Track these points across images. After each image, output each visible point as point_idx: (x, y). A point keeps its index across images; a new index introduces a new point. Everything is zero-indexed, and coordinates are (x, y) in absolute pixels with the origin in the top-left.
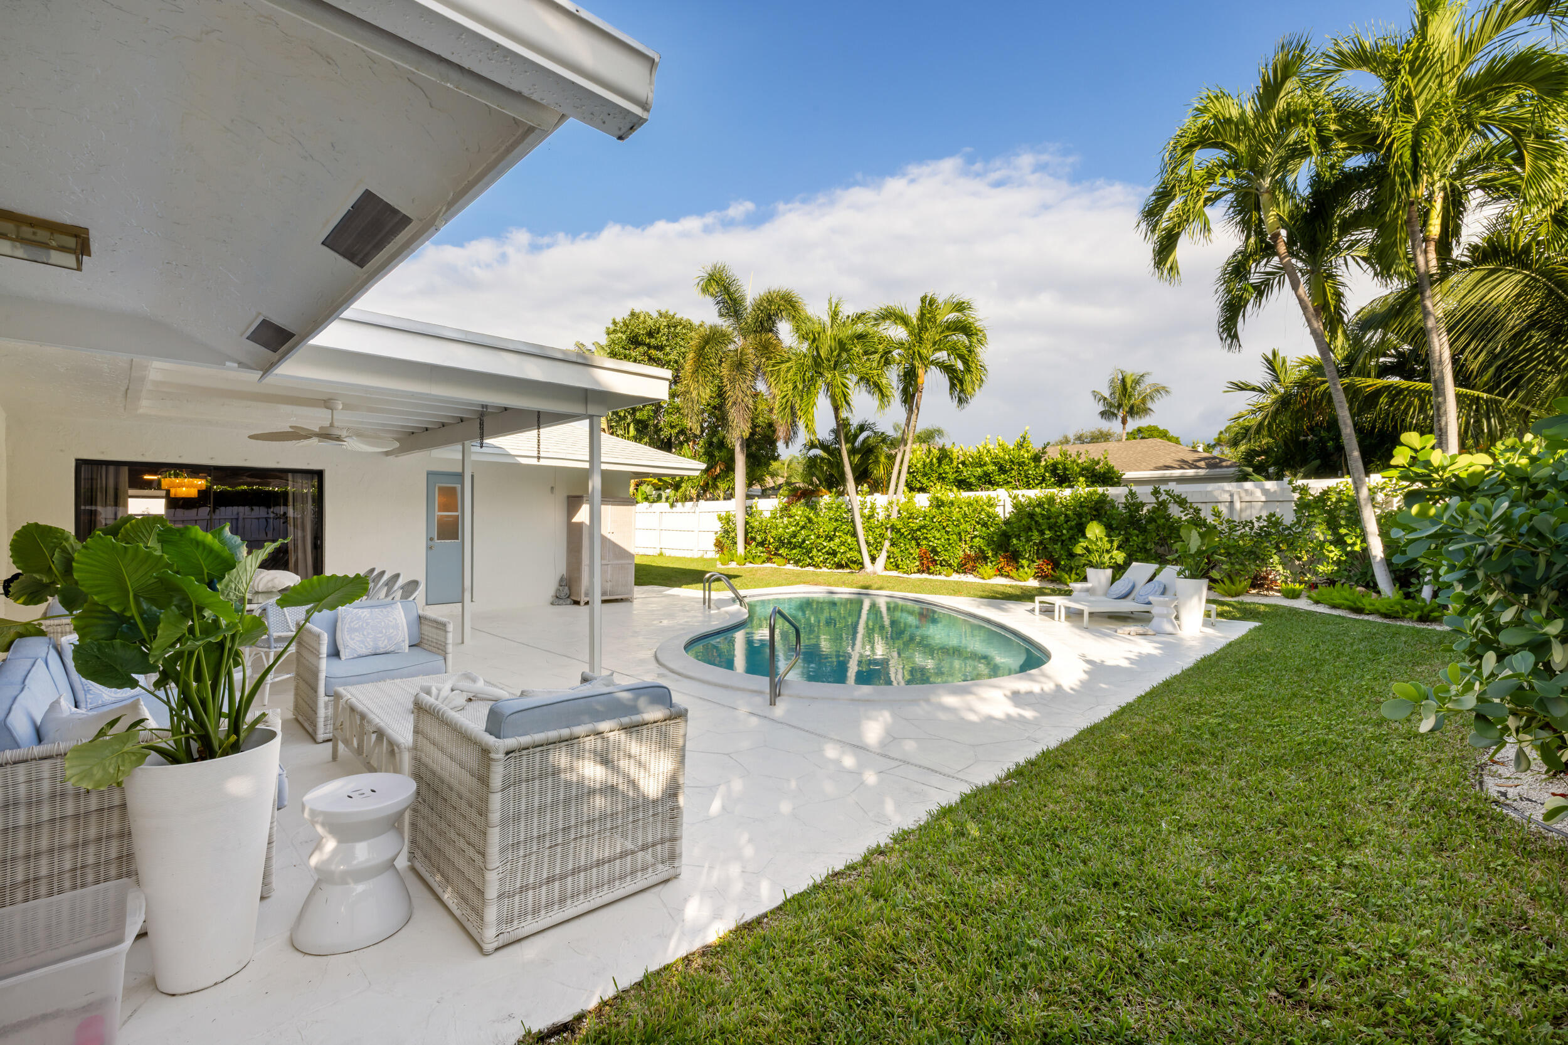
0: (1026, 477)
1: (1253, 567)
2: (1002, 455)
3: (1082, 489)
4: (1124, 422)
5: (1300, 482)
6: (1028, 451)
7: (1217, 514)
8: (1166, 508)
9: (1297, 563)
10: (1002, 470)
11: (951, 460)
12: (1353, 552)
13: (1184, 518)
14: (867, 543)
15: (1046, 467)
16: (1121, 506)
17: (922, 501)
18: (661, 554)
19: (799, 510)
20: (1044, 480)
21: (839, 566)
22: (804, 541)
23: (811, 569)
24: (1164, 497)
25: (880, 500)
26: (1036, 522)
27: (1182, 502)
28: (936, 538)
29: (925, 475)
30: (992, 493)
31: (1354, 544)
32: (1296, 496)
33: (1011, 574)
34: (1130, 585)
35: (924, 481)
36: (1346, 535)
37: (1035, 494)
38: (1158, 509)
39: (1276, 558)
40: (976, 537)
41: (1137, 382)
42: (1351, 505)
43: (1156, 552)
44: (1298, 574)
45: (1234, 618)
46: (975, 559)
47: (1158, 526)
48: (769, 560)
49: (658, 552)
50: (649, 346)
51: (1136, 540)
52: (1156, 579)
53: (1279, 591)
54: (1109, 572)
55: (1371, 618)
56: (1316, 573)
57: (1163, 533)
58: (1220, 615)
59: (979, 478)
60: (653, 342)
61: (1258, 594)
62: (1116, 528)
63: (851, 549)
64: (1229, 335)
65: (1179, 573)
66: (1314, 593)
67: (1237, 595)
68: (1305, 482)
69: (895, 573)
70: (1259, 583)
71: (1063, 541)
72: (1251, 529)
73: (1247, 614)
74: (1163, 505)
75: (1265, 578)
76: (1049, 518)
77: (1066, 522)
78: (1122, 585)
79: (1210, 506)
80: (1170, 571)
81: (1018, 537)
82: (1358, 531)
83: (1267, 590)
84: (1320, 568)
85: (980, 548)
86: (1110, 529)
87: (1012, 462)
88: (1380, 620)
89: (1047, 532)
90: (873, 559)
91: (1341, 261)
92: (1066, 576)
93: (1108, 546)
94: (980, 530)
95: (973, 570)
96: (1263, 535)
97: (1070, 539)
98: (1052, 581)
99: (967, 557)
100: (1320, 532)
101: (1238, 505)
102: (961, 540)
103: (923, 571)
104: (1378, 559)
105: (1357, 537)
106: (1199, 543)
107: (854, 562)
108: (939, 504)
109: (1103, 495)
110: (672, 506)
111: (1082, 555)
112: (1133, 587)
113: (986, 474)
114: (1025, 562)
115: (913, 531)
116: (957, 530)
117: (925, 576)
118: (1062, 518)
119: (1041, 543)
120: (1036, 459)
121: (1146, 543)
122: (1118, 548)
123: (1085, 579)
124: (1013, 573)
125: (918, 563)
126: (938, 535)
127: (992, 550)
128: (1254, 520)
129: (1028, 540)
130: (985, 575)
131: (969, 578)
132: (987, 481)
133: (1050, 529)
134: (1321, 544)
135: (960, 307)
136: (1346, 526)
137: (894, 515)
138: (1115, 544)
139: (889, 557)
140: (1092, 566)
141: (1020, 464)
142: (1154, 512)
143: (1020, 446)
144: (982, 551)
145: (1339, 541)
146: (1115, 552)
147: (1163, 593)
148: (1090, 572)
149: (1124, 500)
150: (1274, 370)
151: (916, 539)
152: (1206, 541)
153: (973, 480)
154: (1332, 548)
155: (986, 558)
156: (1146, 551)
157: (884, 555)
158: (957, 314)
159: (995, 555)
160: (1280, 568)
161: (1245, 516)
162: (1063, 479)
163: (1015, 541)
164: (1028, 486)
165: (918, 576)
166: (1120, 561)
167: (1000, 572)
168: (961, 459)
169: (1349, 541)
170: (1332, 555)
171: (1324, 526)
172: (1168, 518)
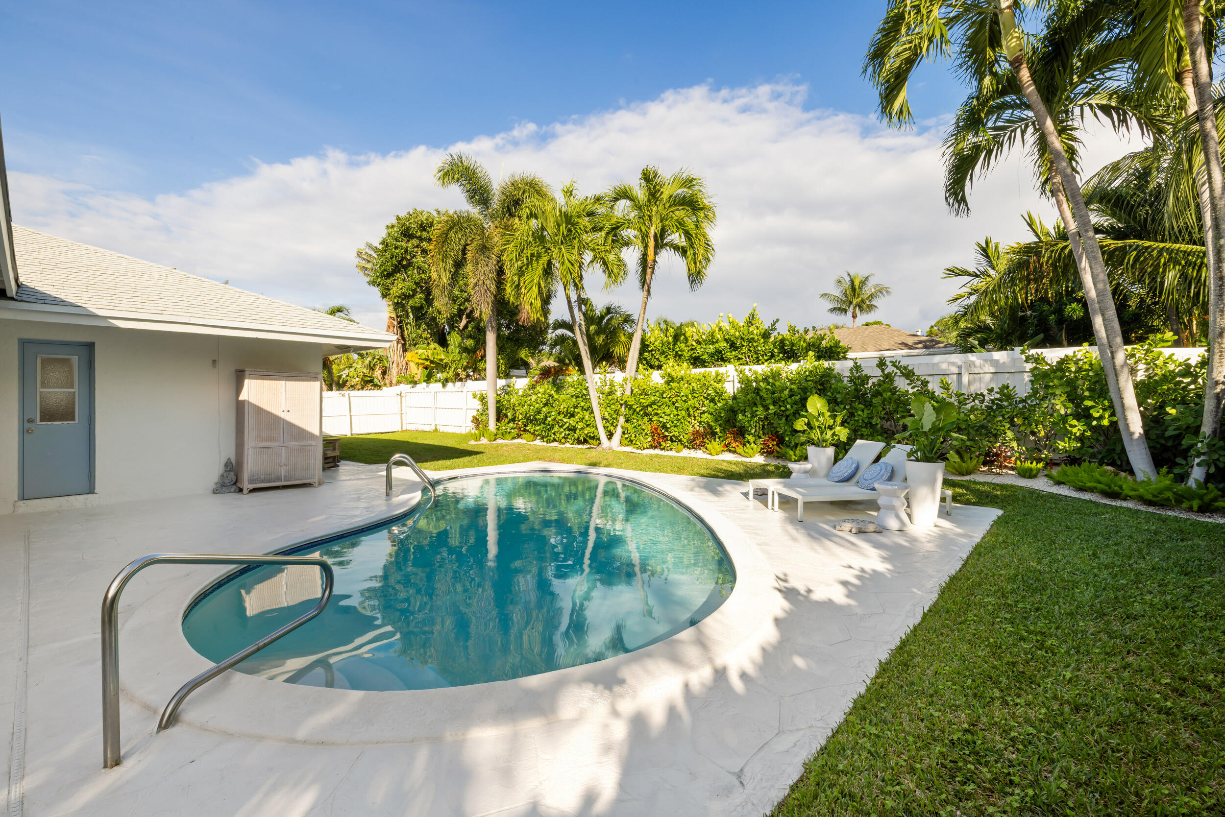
0: (756, 353)
1: (985, 443)
2: (732, 331)
3: (808, 364)
4: (854, 317)
5: (1033, 352)
6: (758, 328)
7: (945, 387)
8: (892, 381)
9: (1032, 438)
10: (733, 346)
11: (686, 339)
12: (1100, 427)
13: (911, 391)
14: (603, 418)
15: (774, 343)
16: (845, 380)
17: (656, 378)
18: (436, 430)
19: (545, 388)
20: (773, 356)
21: (579, 442)
22: (546, 417)
23: (556, 444)
24: (890, 369)
25: (618, 376)
26: (761, 397)
27: (908, 374)
28: (667, 415)
29: (663, 353)
30: (722, 370)
31: (1101, 417)
32: (1029, 366)
33: (738, 450)
34: (854, 466)
35: (662, 359)
36: (1092, 407)
37: (762, 369)
38: (884, 382)
39: (1010, 434)
40: (704, 412)
41: (863, 283)
42: (1097, 375)
43: (882, 427)
44: (1034, 452)
45: (968, 503)
46: (704, 436)
47: (885, 400)
48: (519, 436)
49: (433, 428)
50: (420, 239)
51: (862, 414)
52: (882, 460)
53: (1012, 469)
54: (830, 451)
55: (1130, 505)
56: (1056, 450)
57: (890, 407)
58: (955, 498)
59: (712, 355)
60: (425, 234)
61: (990, 472)
62: (842, 403)
63: (587, 426)
64: (956, 199)
65: (910, 454)
66: (1055, 472)
67: (969, 473)
68: (1039, 351)
69: (629, 449)
70: (991, 460)
71: (788, 416)
72: (982, 402)
73: (984, 498)
74: (889, 377)
75: (997, 455)
76: (773, 393)
77: (790, 397)
78: (845, 466)
79: (938, 379)
80: (899, 452)
81: (744, 412)
82: (1106, 403)
83: (1001, 467)
84: (1061, 445)
85: (708, 424)
86: (833, 403)
87: (742, 338)
88: (1143, 508)
89: (771, 407)
90: (610, 435)
91: (1077, 111)
92: (792, 453)
93: (831, 422)
94: (708, 406)
95: (701, 446)
96: (994, 409)
97: (794, 414)
98: (778, 457)
99: (696, 433)
100: (1061, 406)
101: (965, 379)
102: (689, 416)
103: (656, 447)
104: (1136, 436)
105: (1104, 410)
106: (933, 417)
107: (593, 438)
108: (670, 380)
109: (830, 369)
110: (444, 386)
111: (804, 432)
112: (857, 469)
113: (718, 352)
114: (751, 438)
115: (644, 408)
116: (685, 406)
117: (657, 451)
118: (786, 392)
119: (766, 418)
120: (766, 335)
121: (872, 418)
122: (842, 424)
123: (806, 458)
124: (740, 449)
125: (650, 439)
126: (668, 412)
127: (720, 425)
128: (986, 392)
129: (753, 415)
130: (713, 451)
131: (699, 454)
132: (719, 358)
133: (774, 403)
134: (1064, 418)
135: (689, 182)
136: (1090, 398)
137: (628, 392)
138: (839, 420)
139: (624, 433)
140: (813, 444)
141: (751, 340)
142: (880, 385)
143: (750, 323)
144: (711, 427)
145: (1084, 415)
146: (838, 428)
147: (890, 478)
148: (811, 450)
149: (848, 374)
150: (987, 256)
151: (646, 414)
152: (942, 416)
153: (705, 357)
154: (1075, 422)
155: (713, 434)
156: (872, 426)
157: (619, 432)
158: (686, 190)
159: (724, 430)
160: (1014, 444)
161: (973, 389)
162: (789, 353)
163: (740, 417)
164: (757, 361)
165: (651, 451)
166: (844, 438)
167: (728, 448)
168: (696, 337)
169: (1096, 415)
170: (1074, 430)
171: (1064, 397)
172: (894, 391)
